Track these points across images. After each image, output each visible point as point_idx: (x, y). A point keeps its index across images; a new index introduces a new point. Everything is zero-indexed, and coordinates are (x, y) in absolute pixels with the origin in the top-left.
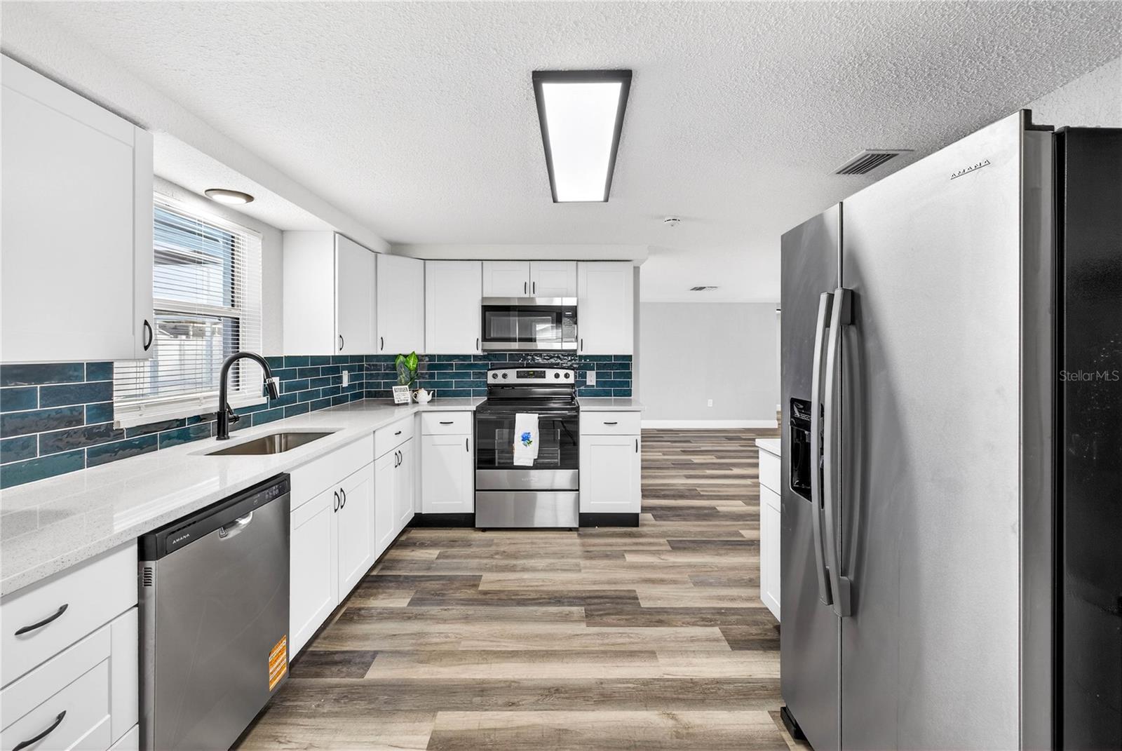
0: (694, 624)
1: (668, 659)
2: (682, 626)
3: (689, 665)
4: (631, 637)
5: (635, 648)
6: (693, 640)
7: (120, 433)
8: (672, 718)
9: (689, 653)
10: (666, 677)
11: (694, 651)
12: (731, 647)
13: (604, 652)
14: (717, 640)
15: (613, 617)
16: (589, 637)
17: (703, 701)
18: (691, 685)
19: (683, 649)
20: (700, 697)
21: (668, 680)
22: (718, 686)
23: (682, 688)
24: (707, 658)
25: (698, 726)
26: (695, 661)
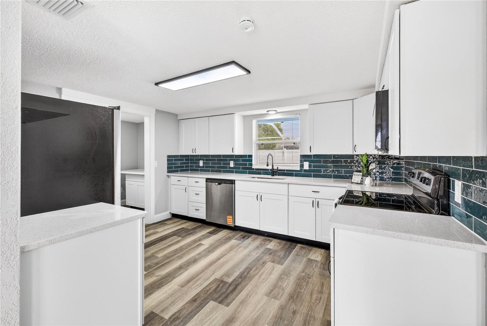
0: (179, 311)
1: (175, 288)
2: (184, 305)
3: (165, 292)
4: (197, 286)
5: (191, 284)
6: (173, 303)
7: (253, 169)
8: (157, 276)
9: (170, 296)
10: (170, 283)
11: (168, 298)
12: (153, 312)
13: (197, 276)
14: (162, 311)
15: (214, 288)
16: (209, 276)
17: (152, 285)
18: (159, 287)
19: (173, 296)
20: (153, 285)
21: (168, 283)
22: (150, 293)
23: (161, 284)
24: (160, 300)
25: (148, 279)
26: (165, 295)
